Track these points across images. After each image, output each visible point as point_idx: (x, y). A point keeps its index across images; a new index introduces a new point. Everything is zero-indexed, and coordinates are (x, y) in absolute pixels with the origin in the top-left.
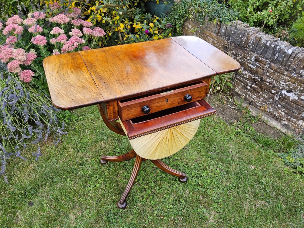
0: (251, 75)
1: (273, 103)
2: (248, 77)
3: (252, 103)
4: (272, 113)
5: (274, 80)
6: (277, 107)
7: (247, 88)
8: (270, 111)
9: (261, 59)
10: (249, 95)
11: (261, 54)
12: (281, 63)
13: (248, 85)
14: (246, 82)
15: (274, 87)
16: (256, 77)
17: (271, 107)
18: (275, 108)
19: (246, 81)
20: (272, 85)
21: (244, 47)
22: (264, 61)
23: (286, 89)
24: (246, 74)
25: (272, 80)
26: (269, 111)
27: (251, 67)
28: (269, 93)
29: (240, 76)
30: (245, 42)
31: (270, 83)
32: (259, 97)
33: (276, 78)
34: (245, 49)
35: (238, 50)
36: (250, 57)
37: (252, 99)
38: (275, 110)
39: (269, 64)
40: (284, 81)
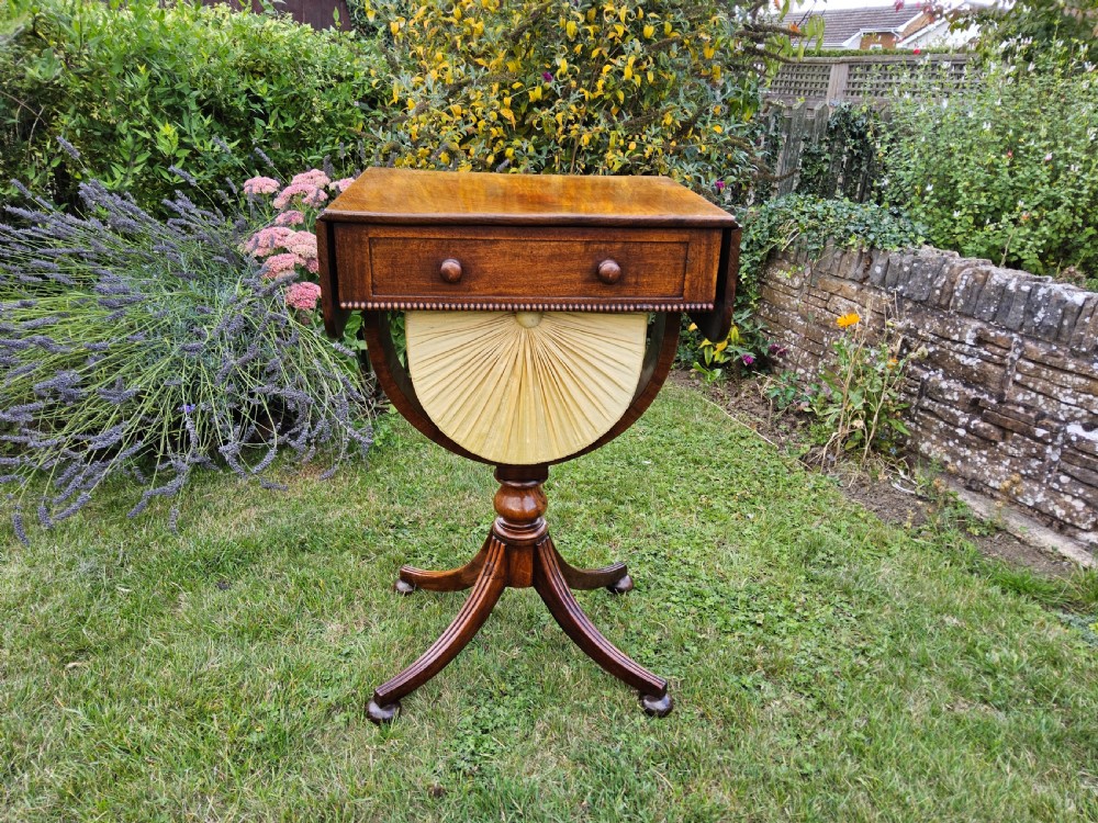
0: (968, 391)
1: (1042, 473)
2: (956, 398)
3: (974, 485)
4: (1044, 510)
5: (1039, 393)
6: (1056, 486)
7: (954, 436)
8: (1036, 503)
9: (992, 334)
10: (964, 459)
11: (993, 320)
12: (1053, 334)
13: (960, 423)
14: (952, 415)
15: (1042, 415)
16: (982, 392)
17: (1036, 489)
18: (1052, 489)
19: (953, 410)
20: (1034, 412)
21: (942, 307)
22: (1002, 338)
23: (1079, 419)
24: (949, 389)
25: (1034, 395)
26: (1031, 503)
27: (965, 363)
28: (1028, 439)
29: (933, 400)
30: (942, 291)
31: (1027, 408)
32: (994, 459)
33: (1044, 388)
34: (944, 314)
35: (923, 320)
36: (960, 334)
37: (975, 471)
38: (1052, 498)
39: (1020, 345)
40: (1069, 392)
